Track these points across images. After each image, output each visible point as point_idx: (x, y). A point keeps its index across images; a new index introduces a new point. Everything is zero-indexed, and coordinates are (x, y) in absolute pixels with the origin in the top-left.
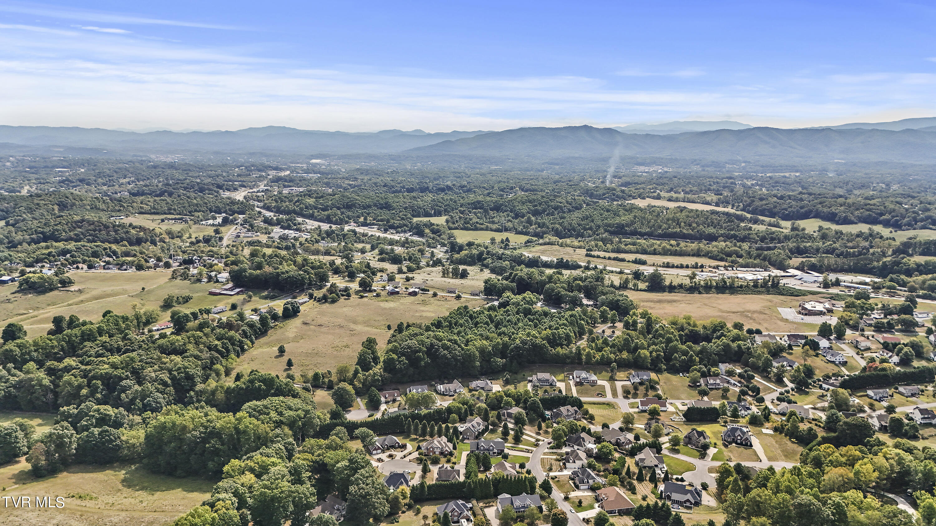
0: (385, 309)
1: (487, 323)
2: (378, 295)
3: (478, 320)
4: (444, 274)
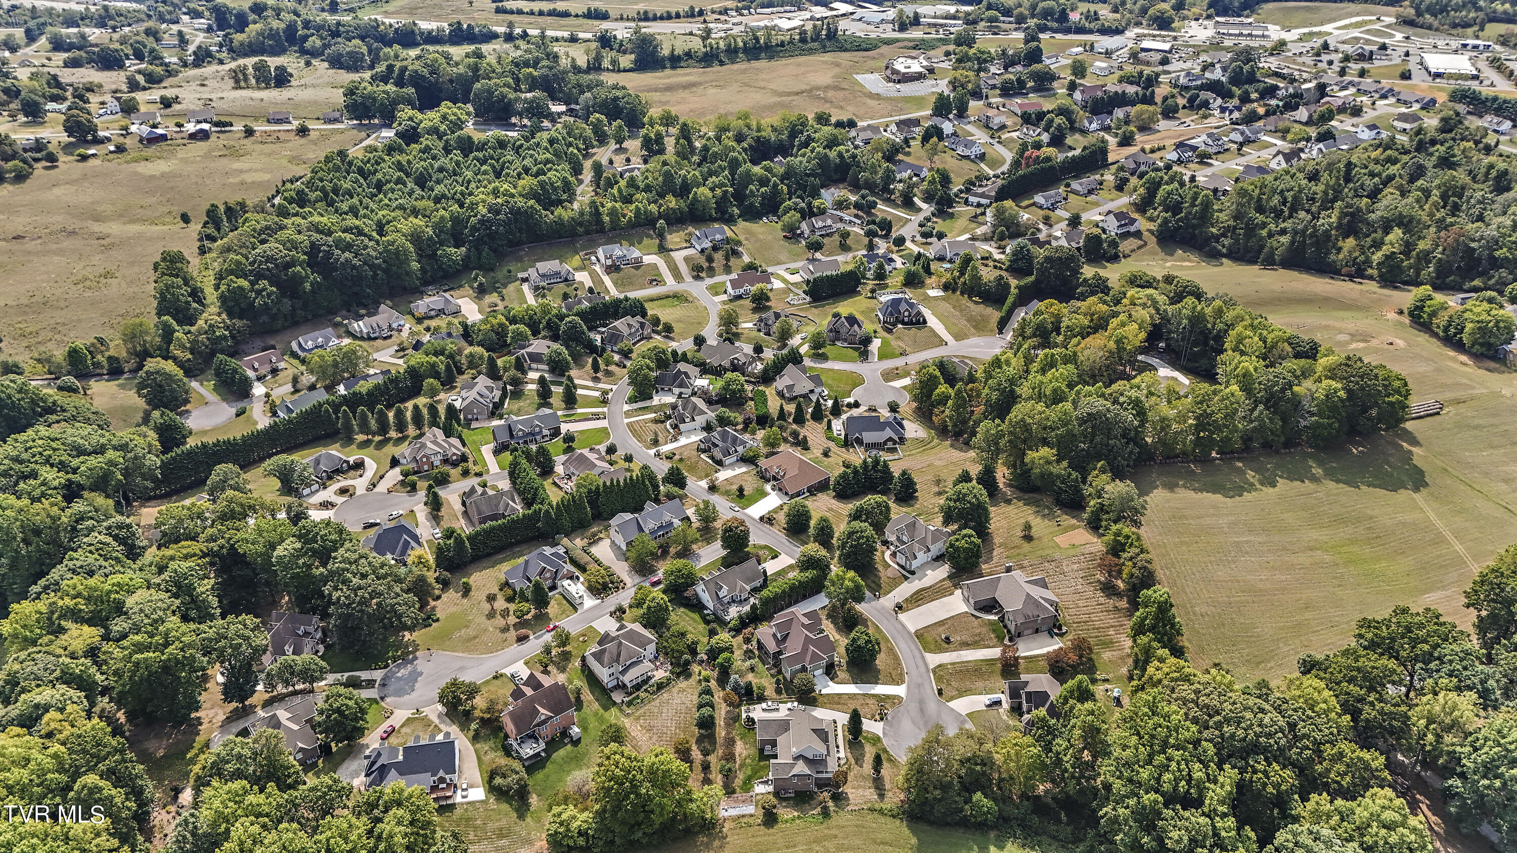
0: (152, 177)
1: (399, 181)
2: (120, 149)
3: (379, 176)
4: (237, 81)
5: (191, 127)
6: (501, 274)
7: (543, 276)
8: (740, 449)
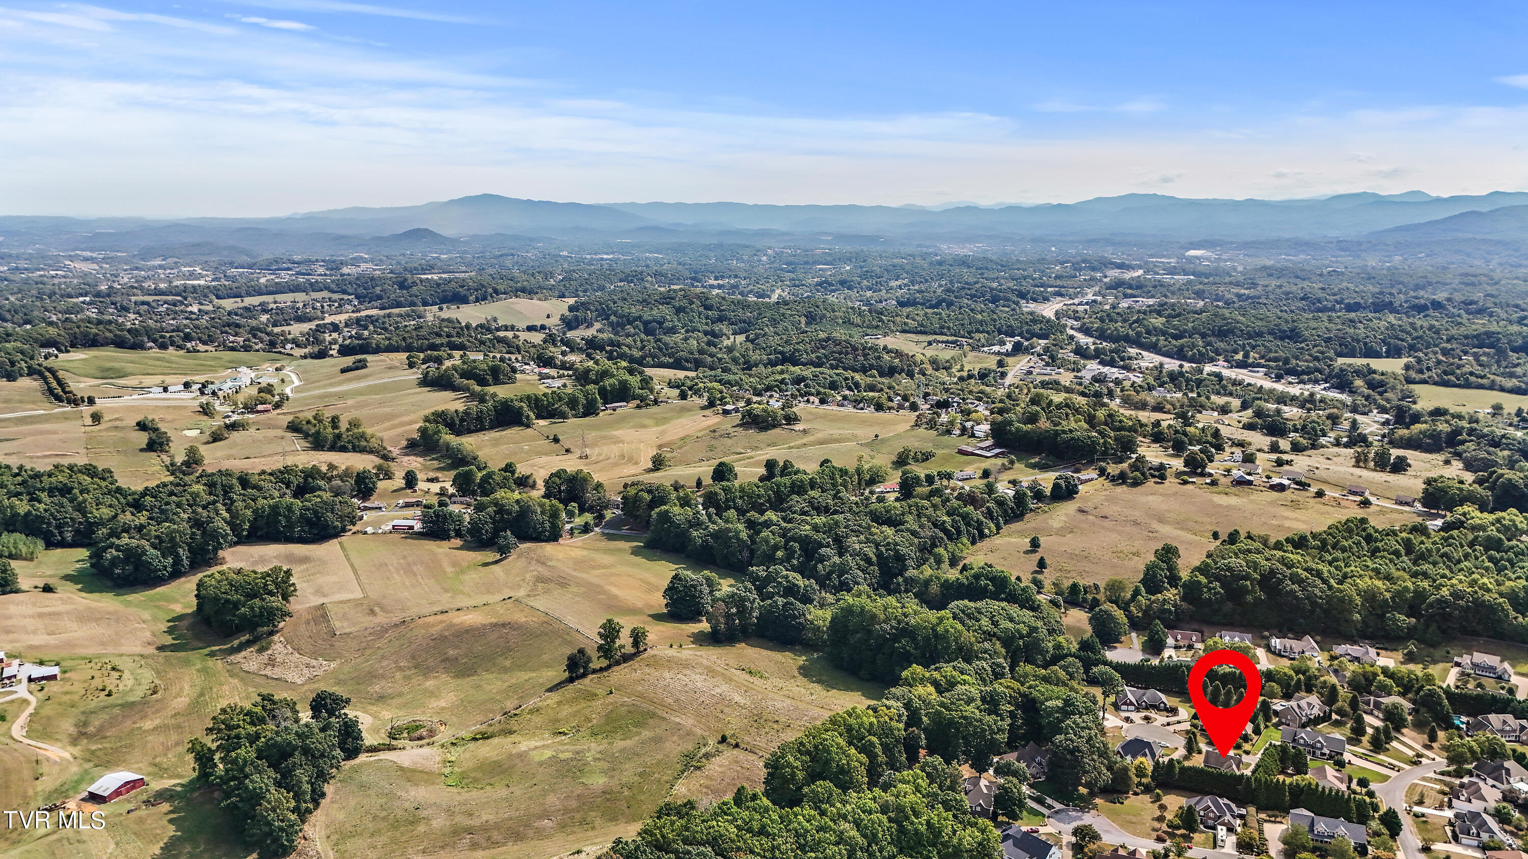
0: (1220, 506)
1: (1397, 554)
2: (1214, 483)
3: (1379, 544)
4: (1358, 460)
5: (1276, 480)
6: (1438, 653)
7: (1475, 666)
8: (1485, 836)
